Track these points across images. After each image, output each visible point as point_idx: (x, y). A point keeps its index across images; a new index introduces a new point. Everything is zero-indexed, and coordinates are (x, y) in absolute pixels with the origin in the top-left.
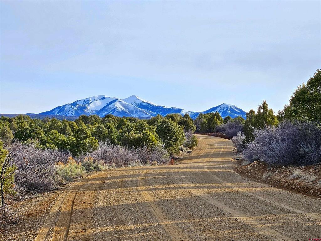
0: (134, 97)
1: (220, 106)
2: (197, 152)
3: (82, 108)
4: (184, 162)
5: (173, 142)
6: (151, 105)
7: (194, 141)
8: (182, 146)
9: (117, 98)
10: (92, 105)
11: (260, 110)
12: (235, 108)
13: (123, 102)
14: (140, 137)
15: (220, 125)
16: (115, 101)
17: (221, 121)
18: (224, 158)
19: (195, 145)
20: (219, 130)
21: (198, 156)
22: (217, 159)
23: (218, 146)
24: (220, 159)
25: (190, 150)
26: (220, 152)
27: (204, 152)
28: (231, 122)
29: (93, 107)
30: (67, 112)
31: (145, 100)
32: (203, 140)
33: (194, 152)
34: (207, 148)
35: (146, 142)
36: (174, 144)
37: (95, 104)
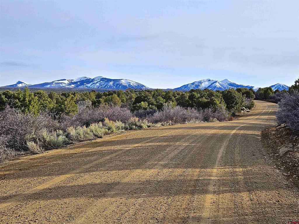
0: (226, 80)
1: (276, 85)
2: (253, 111)
3: (197, 86)
4: (240, 118)
5: (234, 104)
6: (236, 84)
7: (252, 104)
8: (244, 107)
9: (217, 80)
10: (203, 84)
11: (296, 84)
12: (285, 86)
13: (220, 83)
14: (209, 101)
15: (271, 95)
16: (216, 82)
17: (272, 92)
18: (269, 116)
19: (253, 107)
20: (271, 98)
21: (253, 114)
22: (265, 116)
23: (268, 107)
24: (267, 116)
25: (249, 110)
26: (269, 111)
27: (257, 112)
28: (279, 93)
29: (204, 85)
30: (189, 88)
31: (232, 81)
32: (259, 104)
33: (251, 112)
34: (261, 109)
35: (212, 105)
36: (235, 106)
37: (204, 84)
